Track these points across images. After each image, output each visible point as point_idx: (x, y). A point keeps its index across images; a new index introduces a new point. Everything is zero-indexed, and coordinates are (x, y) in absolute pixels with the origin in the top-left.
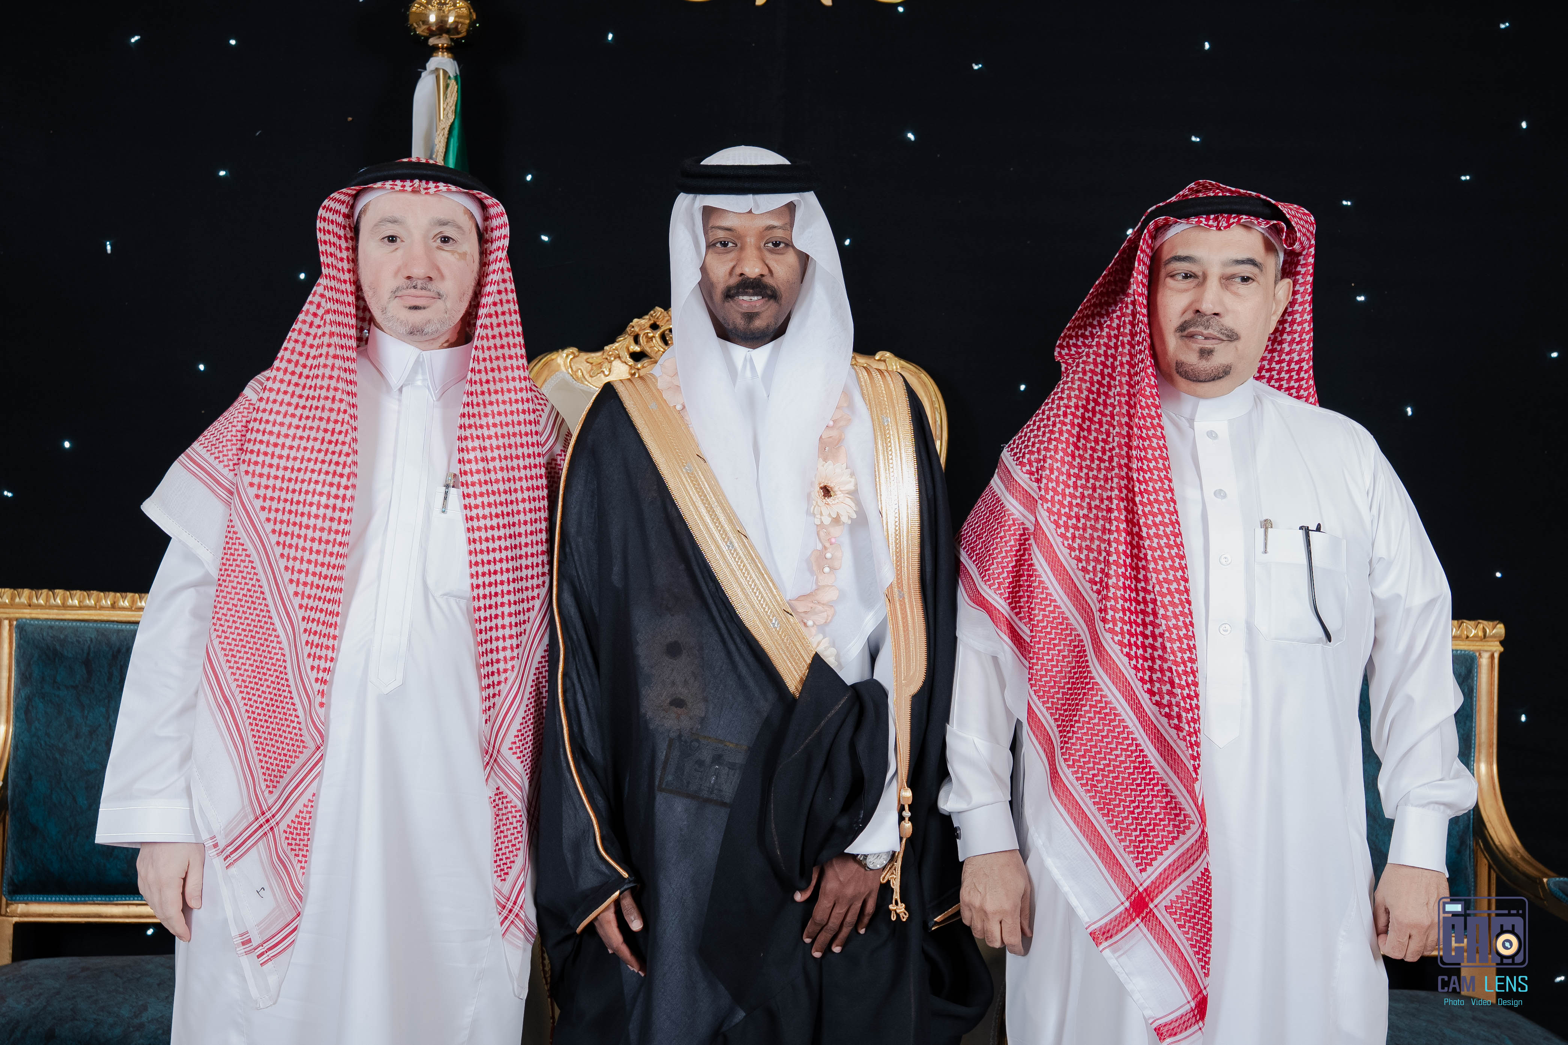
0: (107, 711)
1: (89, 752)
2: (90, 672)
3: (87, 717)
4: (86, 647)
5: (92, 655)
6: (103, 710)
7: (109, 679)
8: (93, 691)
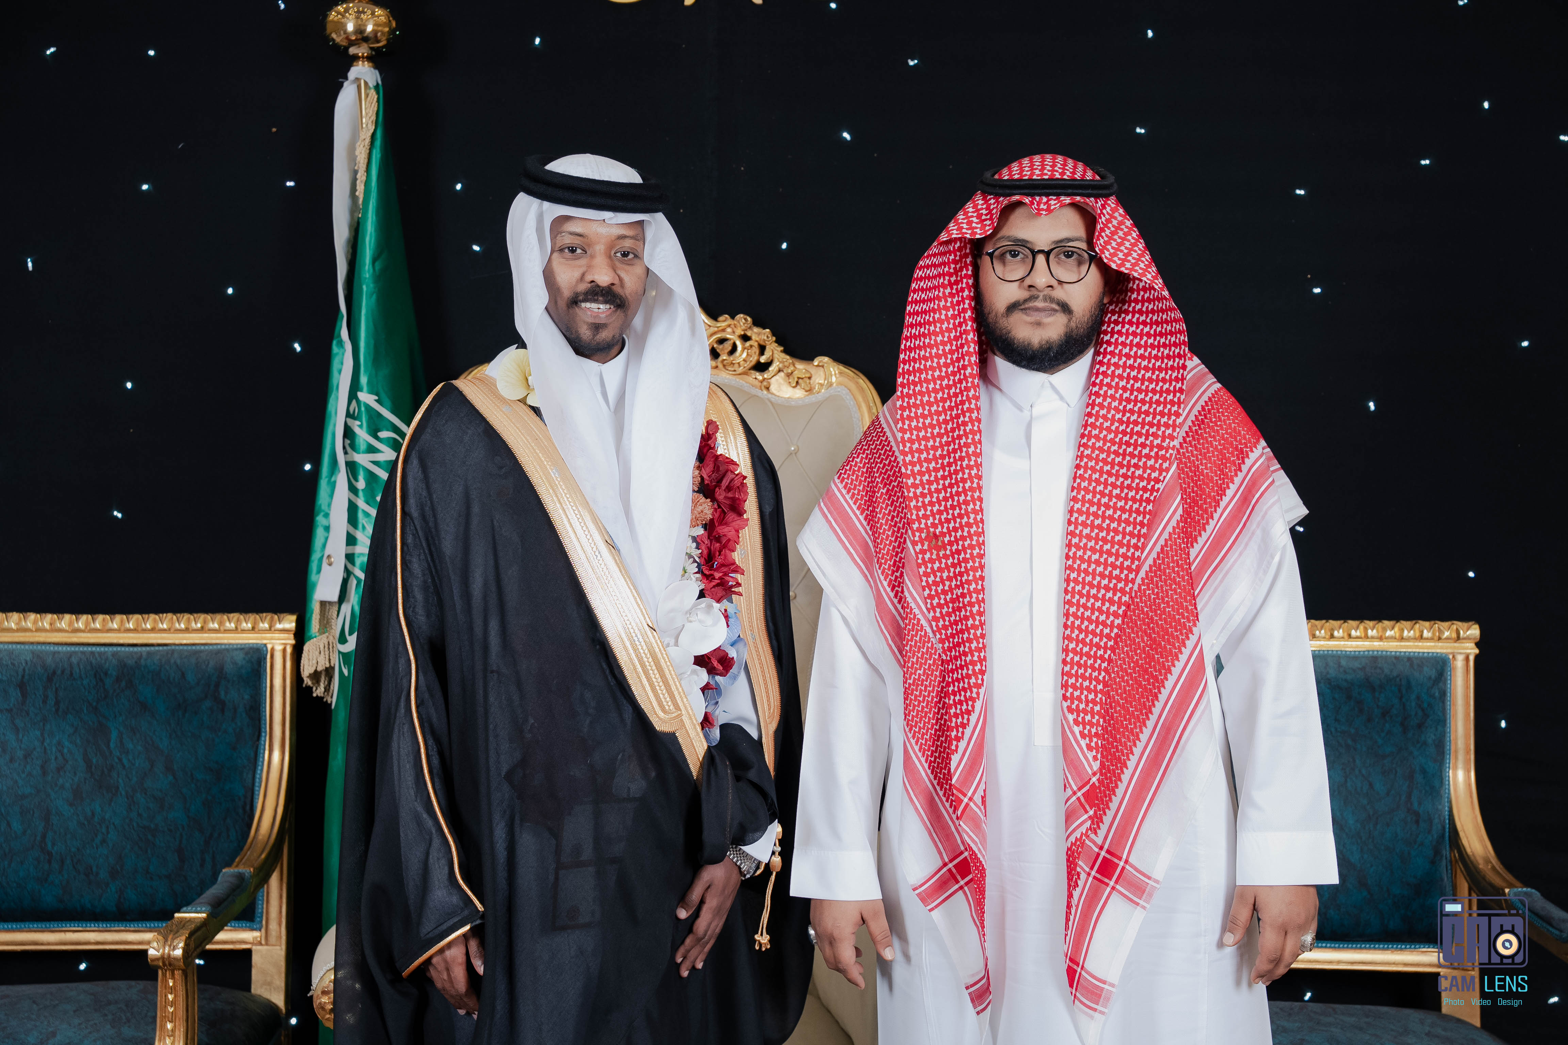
0: (42, 734)
1: (23, 776)
2: (24, 695)
3: (21, 741)
4: (21, 670)
5: (26, 677)
6: (38, 733)
7: (45, 702)
8: (28, 714)
